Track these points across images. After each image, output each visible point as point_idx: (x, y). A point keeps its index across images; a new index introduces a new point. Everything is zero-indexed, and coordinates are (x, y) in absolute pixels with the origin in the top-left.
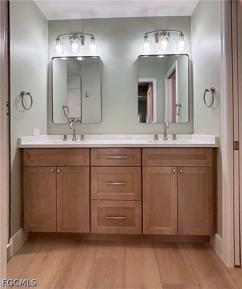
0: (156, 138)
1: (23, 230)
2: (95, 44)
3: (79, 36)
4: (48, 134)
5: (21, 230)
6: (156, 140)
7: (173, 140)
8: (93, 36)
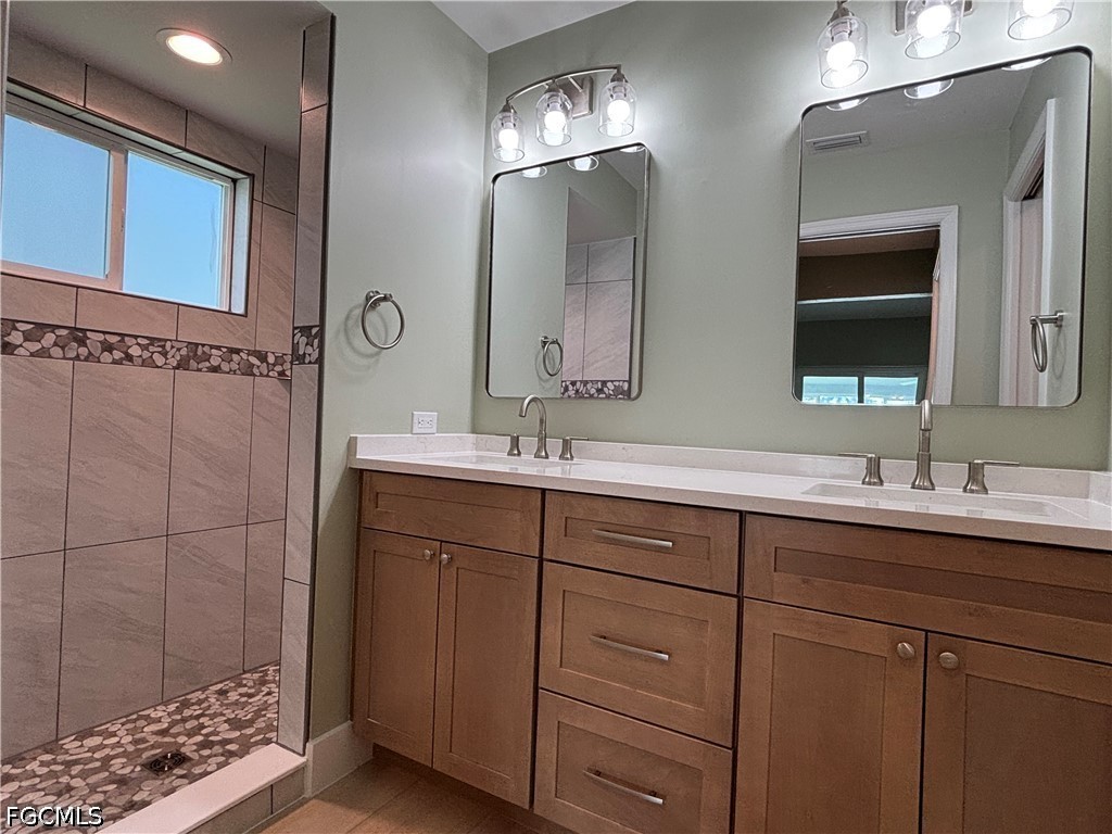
0: (874, 473)
1: (353, 726)
2: (628, 100)
3: (572, 80)
4: (474, 431)
5: (346, 725)
6: (869, 484)
7: (965, 490)
8: (619, 71)
